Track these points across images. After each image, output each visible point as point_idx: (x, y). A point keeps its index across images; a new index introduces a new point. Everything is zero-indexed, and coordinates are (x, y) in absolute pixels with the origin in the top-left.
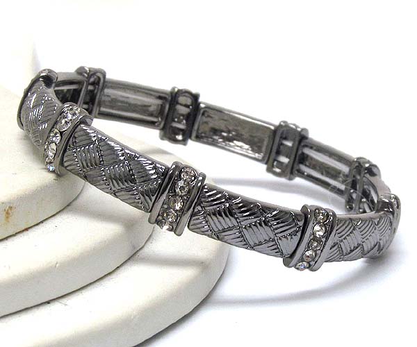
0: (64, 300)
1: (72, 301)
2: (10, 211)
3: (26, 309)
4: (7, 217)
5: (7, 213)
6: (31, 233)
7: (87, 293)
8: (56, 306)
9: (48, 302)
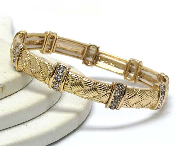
0: (26, 124)
1: (29, 124)
2: (3, 88)
3: (10, 127)
4: (2, 90)
5: (2, 89)
6: (12, 97)
7: (35, 121)
8: (22, 126)
9: (19, 125)
